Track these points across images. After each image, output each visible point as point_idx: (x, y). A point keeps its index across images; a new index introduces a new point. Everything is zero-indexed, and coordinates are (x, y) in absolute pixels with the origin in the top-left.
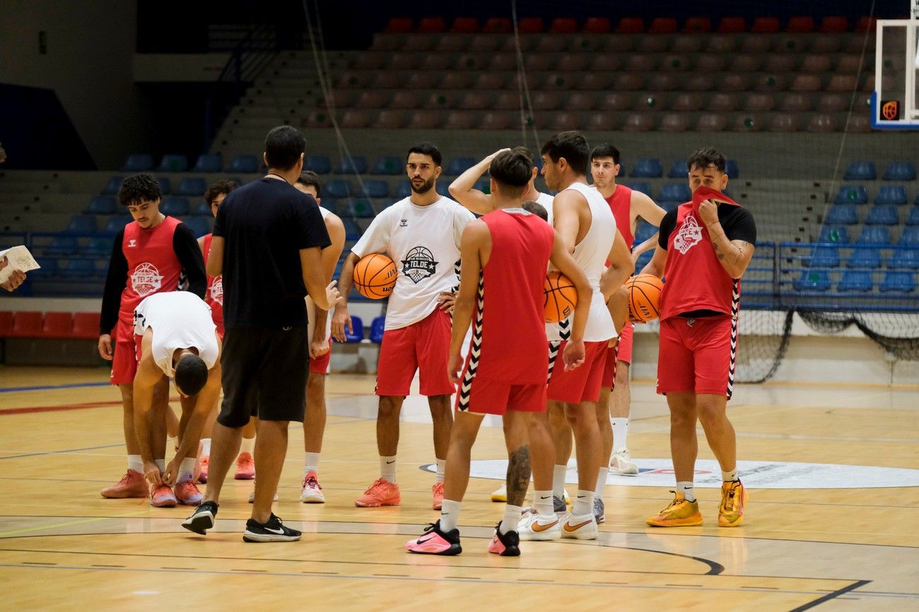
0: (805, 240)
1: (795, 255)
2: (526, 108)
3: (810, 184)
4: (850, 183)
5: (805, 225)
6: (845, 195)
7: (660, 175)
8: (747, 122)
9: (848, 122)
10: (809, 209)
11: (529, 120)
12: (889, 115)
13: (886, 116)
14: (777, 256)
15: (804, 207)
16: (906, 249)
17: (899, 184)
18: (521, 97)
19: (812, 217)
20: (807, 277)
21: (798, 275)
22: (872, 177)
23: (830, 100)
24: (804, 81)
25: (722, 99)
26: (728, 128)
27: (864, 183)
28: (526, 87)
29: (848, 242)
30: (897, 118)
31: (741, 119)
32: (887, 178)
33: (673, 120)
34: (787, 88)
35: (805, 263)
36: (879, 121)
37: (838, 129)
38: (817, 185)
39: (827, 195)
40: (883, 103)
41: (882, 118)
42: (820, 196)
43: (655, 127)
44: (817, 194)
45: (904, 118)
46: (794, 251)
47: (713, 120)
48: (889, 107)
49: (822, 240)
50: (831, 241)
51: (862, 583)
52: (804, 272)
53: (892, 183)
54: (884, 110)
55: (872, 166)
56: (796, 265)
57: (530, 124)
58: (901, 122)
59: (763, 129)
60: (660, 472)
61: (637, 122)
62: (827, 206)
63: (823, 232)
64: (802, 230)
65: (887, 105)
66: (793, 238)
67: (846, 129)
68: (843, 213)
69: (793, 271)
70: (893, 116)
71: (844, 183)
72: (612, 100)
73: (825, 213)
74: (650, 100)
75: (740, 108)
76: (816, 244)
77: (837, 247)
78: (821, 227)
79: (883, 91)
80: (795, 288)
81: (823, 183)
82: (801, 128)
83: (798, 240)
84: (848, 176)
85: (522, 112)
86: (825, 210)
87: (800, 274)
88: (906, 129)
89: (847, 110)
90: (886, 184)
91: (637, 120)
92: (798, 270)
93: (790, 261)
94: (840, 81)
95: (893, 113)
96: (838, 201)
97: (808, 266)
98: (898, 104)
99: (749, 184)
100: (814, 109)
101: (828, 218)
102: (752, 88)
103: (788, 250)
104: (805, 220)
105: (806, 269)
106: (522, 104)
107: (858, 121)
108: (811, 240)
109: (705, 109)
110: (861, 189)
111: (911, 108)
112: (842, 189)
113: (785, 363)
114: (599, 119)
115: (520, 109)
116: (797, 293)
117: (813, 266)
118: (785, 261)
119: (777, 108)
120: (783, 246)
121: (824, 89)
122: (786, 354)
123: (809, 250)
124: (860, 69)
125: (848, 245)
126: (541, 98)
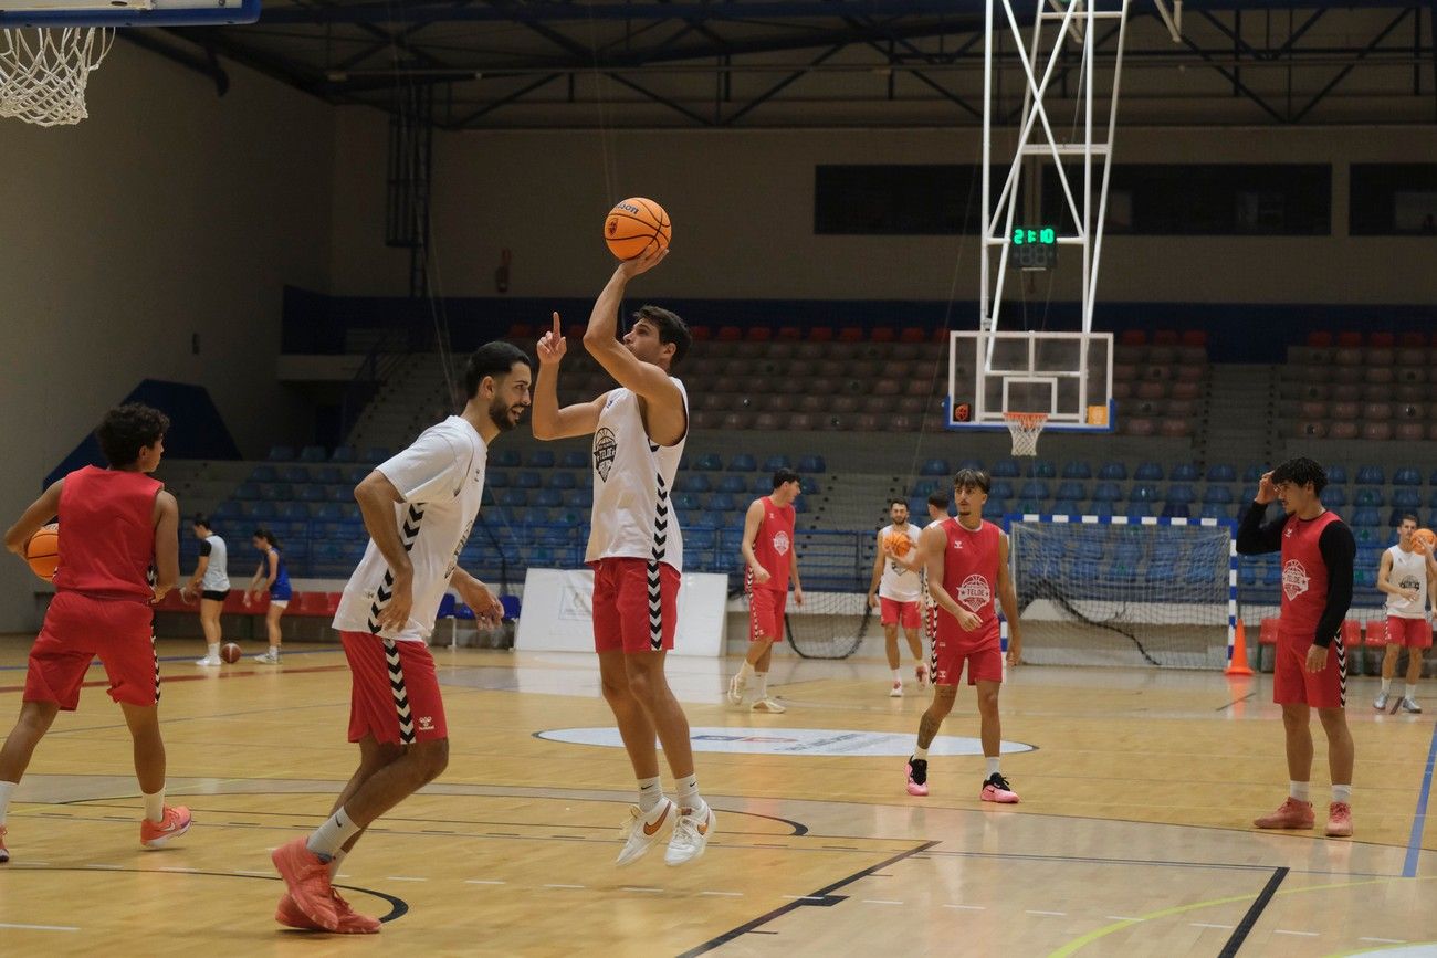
3: (887, 478)
4: (925, 478)
6: (922, 489)
7: (754, 469)
8: (834, 422)
9: (925, 423)
12: (961, 417)
13: (958, 417)
22: (946, 472)
23: (909, 403)
24: (885, 385)
25: (811, 401)
26: (816, 427)
27: (938, 478)
30: (968, 420)
31: (828, 419)
33: (766, 419)
34: (870, 391)
36: (952, 423)
37: (916, 429)
38: (896, 480)
39: (905, 489)
40: (956, 406)
41: (955, 419)
42: (899, 489)
43: (750, 426)
44: (895, 488)
45: (974, 419)
47: (803, 420)
48: (962, 410)
51: (931, 844)
54: (957, 412)
55: (946, 463)
58: (971, 423)
59: (848, 428)
60: (751, 740)
61: (734, 421)
65: (960, 408)
67: (923, 429)
70: (964, 418)
71: (920, 478)
72: (712, 401)
74: (746, 401)
75: (827, 409)
79: (956, 396)
81: (902, 477)
82: (882, 428)
84: (924, 472)
88: (976, 430)
89: (924, 411)
91: (734, 419)
94: (918, 386)
95: (965, 415)
96: (915, 494)
98: (969, 406)
99: (834, 478)
100: (894, 410)
102: (838, 392)
103: (870, 538)
107: (932, 422)
109: (796, 409)
111: (981, 411)
112: (919, 483)
113: (866, 641)
114: (700, 418)
118: (867, 548)
119: (861, 409)
120: (864, 534)
121: (903, 392)
122: (867, 633)
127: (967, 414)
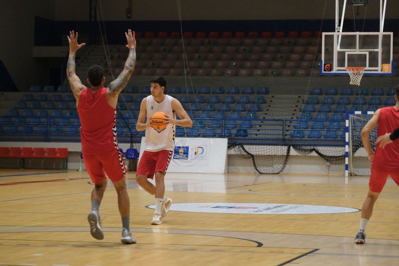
0: (295, 118)
1: (291, 124)
2: (186, 67)
3: (297, 96)
4: (312, 96)
5: (295, 112)
6: (310, 101)
7: (238, 93)
8: (272, 72)
9: (312, 72)
10: (297, 106)
11: (187, 72)
12: (327, 70)
13: (326, 70)
14: (284, 125)
15: (295, 106)
16: (334, 122)
17: (331, 96)
18: (184, 63)
19: (298, 109)
20: (296, 132)
21: (292, 132)
22: (321, 94)
23: (305, 64)
24: (295, 56)
25: (262, 63)
26: (265, 75)
27: (318, 96)
28: (186, 59)
29: (312, 119)
30: (330, 71)
31: (270, 71)
32: (327, 94)
33: (243, 72)
34: (288, 59)
35: (295, 127)
36: (323, 72)
37: (308, 75)
38: (299, 97)
39: (303, 101)
40: (325, 65)
41: (325, 70)
42: (301, 101)
43: (236, 75)
44: (300, 101)
45: (333, 71)
46: (290, 122)
47: (259, 72)
48: (327, 66)
49: (301, 118)
50: (305, 119)
51: (316, 250)
52: (295, 131)
53: (328, 96)
54: (325, 68)
55: (321, 90)
56: (291, 128)
57: (188, 73)
58: (332, 72)
59: (279, 75)
60: (238, 208)
61: (229, 73)
62: (303, 105)
63: (302, 115)
64: (294, 114)
65: (326, 65)
66: (290, 117)
67: (311, 75)
68: (310, 107)
69: (290, 130)
70: (329, 70)
71: (310, 96)
72: (220, 64)
73: (303, 108)
74: (234, 64)
75: (269, 67)
76: (299, 120)
77: (308, 121)
78: (301, 113)
79: (325, 60)
80: (291, 137)
81: (302, 96)
82: (293, 75)
83: (292, 118)
84: (311, 93)
85: (185, 68)
86: (303, 106)
87: (293, 131)
88: (334, 75)
89: (311, 67)
90: (326, 96)
92: (292, 130)
93: (289, 126)
94: (308, 56)
95: (329, 69)
96: (308, 103)
97: (296, 128)
98: (331, 65)
99: (273, 97)
100: (298, 67)
101: (304, 109)
102: (274, 59)
103: (288, 122)
104: (295, 110)
105: (295, 130)
106: (185, 66)
107: (315, 72)
108: (297, 118)
109: (256, 67)
110: (317, 98)
111: (336, 67)
112: (309, 98)
113: (287, 166)
114: (214, 71)
115: (184, 68)
116: (292, 139)
117: (298, 129)
118: (287, 126)
119: (284, 67)
120: (286, 120)
121: (302, 59)
122: (288, 163)
123: (296, 122)
124: (316, 52)
125: (312, 120)
126: (192, 63)
127: (330, 68)
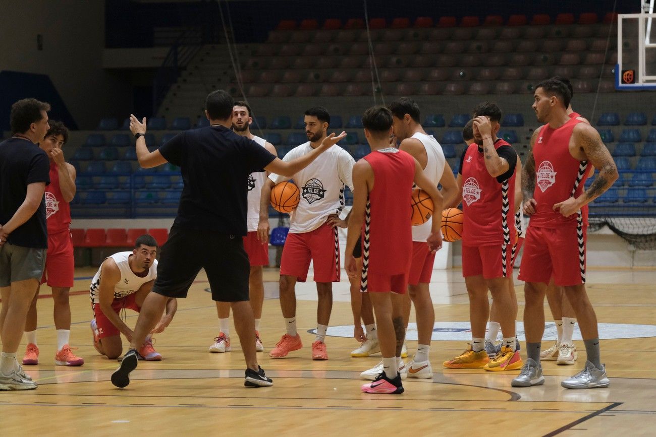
2: (376, 81)
4: (602, 128)
8: (529, 87)
9: (599, 85)
11: (378, 89)
12: (628, 80)
13: (626, 81)
16: (641, 173)
17: (636, 127)
18: (372, 74)
22: (617, 123)
23: (587, 71)
24: (568, 58)
25: (512, 71)
26: (516, 91)
27: (611, 127)
28: (375, 66)
30: (633, 82)
31: (525, 85)
32: (627, 124)
33: (477, 87)
34: (557, 63)
36: (620, 84)
37: (592, 90)
40: (623, 72)
41: (623, 82)
43: (465, 92)
45: (638, 82)
47: (506, 86)
48: (628, 75)
51: (617, 404)
53: (630, 127)
54: (624, 77)
55: (616, 116)
57: (379, 91)
58: (636, 85)
61: (453, 89)
65: (627, 73)
67: (598, 91)
70: (630, 81)
72: (435, 74)
74: (461, 73)
75: (524, 78)
79: (623, 63)
84: (600, 123)
85: (373, 83)
88: (639, 90)
89: (599, 77)
90: (626, 128)
91: (452, 87)
94: (593, 57)
95: (630, 79)
98: (634, 72)
99: (531, 130)
100: (576, 77)
102: (532, 64)
106: (373, 78)
107: (604, 84)
109: (500, 78)
110: (609, 131)
111: (643, 75)
114: (426, 87)
115: (371, 82)
121: (582, 63)
124: (607, 49)
126: (386, 74)
127: (632, 77)
